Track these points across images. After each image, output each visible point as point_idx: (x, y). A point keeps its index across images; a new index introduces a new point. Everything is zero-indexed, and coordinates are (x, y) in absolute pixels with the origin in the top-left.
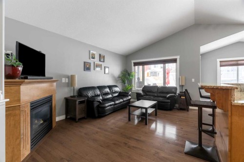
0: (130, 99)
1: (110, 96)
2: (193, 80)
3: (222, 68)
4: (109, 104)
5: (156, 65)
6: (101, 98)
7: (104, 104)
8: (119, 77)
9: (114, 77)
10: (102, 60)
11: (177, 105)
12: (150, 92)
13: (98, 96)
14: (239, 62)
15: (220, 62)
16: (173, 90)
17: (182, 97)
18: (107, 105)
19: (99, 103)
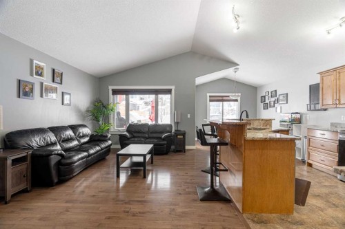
0: (111, 145)
1: (75, 143)
2: (189, 116)
3: (211, 103)
4: (80, 156)
5: (134, 96)
6: (58, 147)
7: (70, 158)
8: (88, 111)
9: (78, 111)
10: (58, 80)
11: (173, 147)
12: (139, 132)
13: (53, 144)
14: (225, 98)
15: (210, 96)
16: (168, 129)
17: (179, 137)
18: (76, 158)
19: (60, 158)
